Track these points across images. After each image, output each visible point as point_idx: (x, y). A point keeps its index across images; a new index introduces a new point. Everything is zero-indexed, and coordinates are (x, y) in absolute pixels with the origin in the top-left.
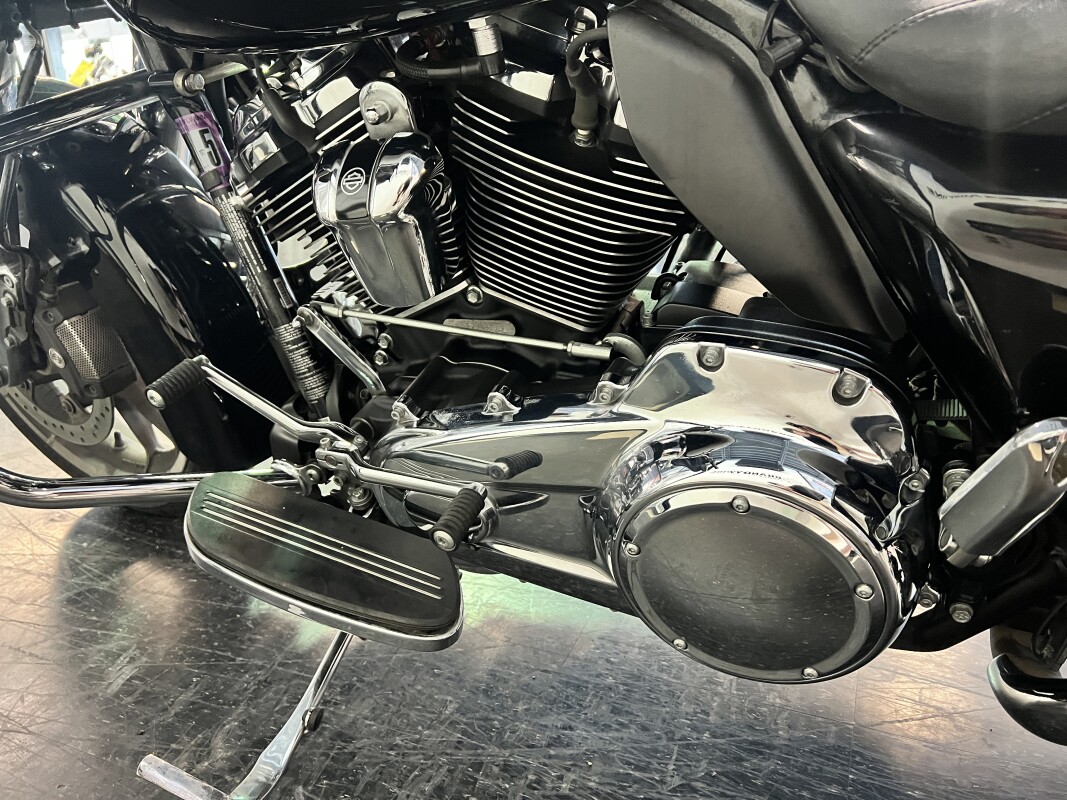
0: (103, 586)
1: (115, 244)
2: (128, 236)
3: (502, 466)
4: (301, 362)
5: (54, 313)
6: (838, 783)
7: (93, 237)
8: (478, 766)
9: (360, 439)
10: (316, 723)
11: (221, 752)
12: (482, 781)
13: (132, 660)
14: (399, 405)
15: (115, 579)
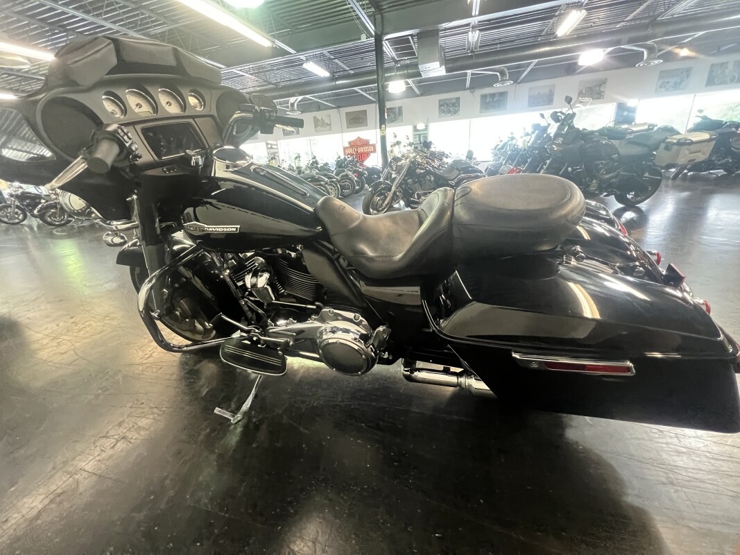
0: (196, 368)
1: (193, 281)
2: (195, 277)
3: (294, 334)
4: (246, 308)
5: (178, 299)
6: (375, 395)
7: (186, 278)
8: (295, 402)
9: (261, 329)
10: (256, 396)
11: (233, 406)
12: (296, 405)
13: (207, 387)
14: (269, 321)
15: (199, 366)
